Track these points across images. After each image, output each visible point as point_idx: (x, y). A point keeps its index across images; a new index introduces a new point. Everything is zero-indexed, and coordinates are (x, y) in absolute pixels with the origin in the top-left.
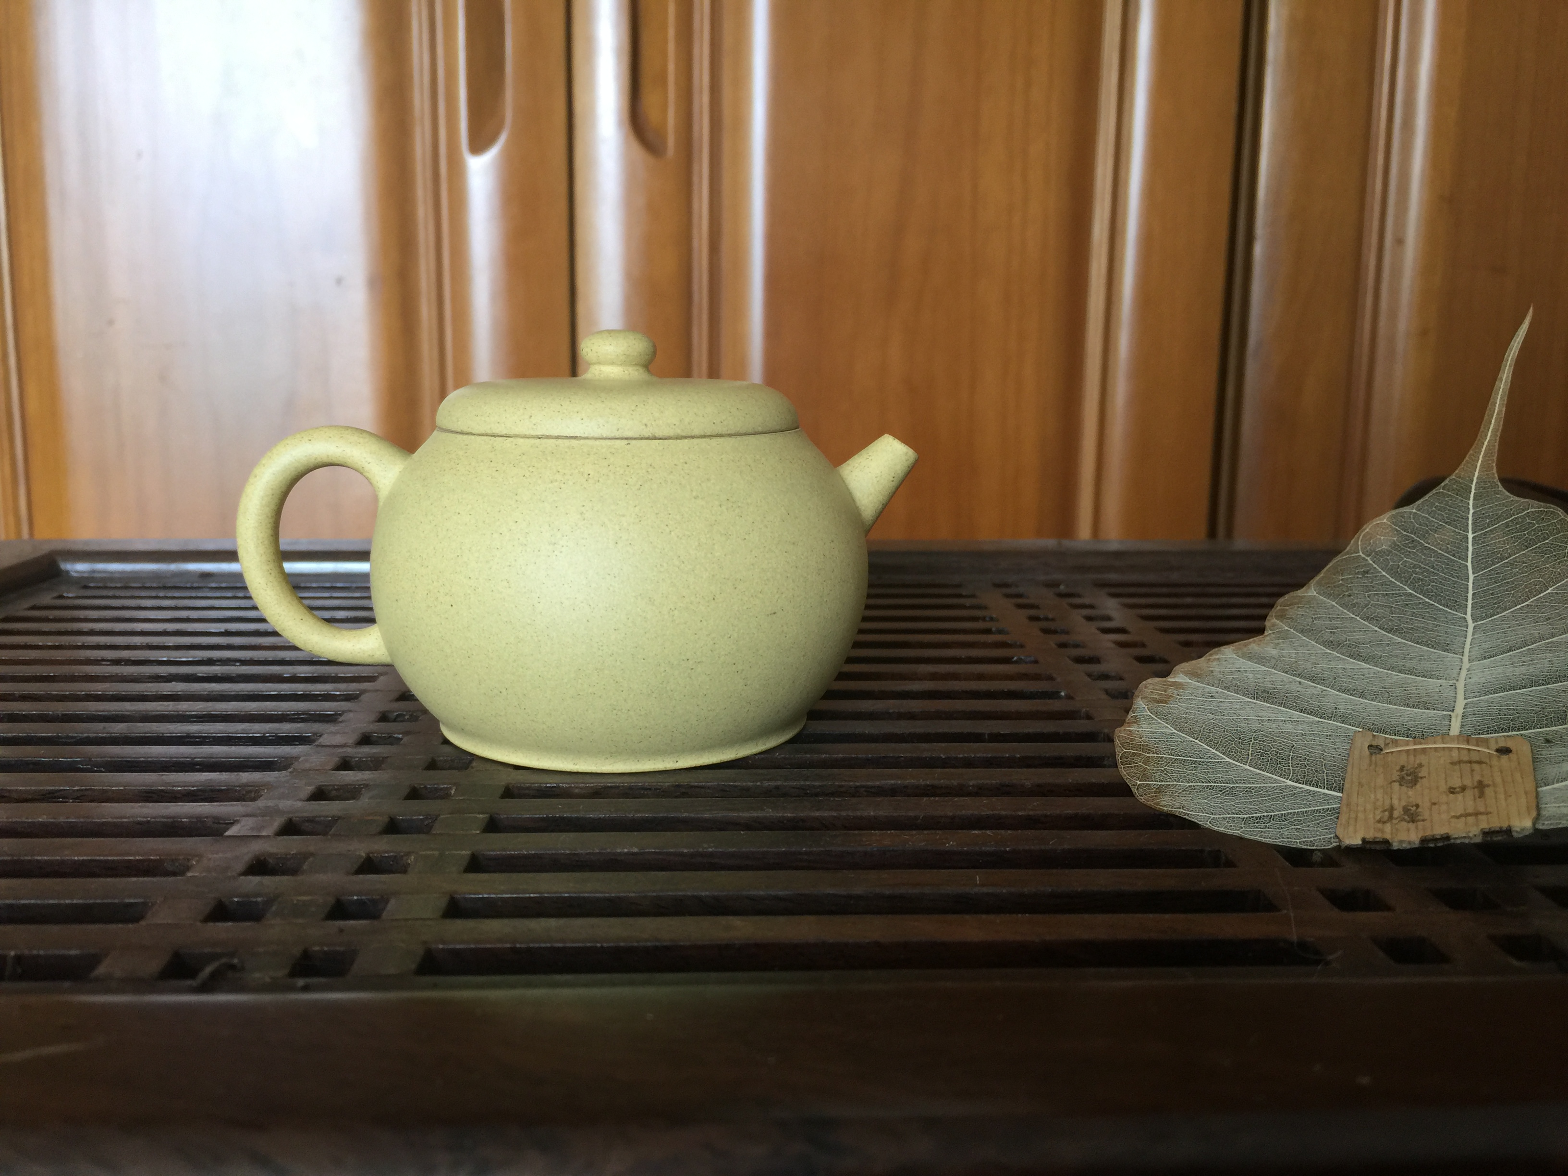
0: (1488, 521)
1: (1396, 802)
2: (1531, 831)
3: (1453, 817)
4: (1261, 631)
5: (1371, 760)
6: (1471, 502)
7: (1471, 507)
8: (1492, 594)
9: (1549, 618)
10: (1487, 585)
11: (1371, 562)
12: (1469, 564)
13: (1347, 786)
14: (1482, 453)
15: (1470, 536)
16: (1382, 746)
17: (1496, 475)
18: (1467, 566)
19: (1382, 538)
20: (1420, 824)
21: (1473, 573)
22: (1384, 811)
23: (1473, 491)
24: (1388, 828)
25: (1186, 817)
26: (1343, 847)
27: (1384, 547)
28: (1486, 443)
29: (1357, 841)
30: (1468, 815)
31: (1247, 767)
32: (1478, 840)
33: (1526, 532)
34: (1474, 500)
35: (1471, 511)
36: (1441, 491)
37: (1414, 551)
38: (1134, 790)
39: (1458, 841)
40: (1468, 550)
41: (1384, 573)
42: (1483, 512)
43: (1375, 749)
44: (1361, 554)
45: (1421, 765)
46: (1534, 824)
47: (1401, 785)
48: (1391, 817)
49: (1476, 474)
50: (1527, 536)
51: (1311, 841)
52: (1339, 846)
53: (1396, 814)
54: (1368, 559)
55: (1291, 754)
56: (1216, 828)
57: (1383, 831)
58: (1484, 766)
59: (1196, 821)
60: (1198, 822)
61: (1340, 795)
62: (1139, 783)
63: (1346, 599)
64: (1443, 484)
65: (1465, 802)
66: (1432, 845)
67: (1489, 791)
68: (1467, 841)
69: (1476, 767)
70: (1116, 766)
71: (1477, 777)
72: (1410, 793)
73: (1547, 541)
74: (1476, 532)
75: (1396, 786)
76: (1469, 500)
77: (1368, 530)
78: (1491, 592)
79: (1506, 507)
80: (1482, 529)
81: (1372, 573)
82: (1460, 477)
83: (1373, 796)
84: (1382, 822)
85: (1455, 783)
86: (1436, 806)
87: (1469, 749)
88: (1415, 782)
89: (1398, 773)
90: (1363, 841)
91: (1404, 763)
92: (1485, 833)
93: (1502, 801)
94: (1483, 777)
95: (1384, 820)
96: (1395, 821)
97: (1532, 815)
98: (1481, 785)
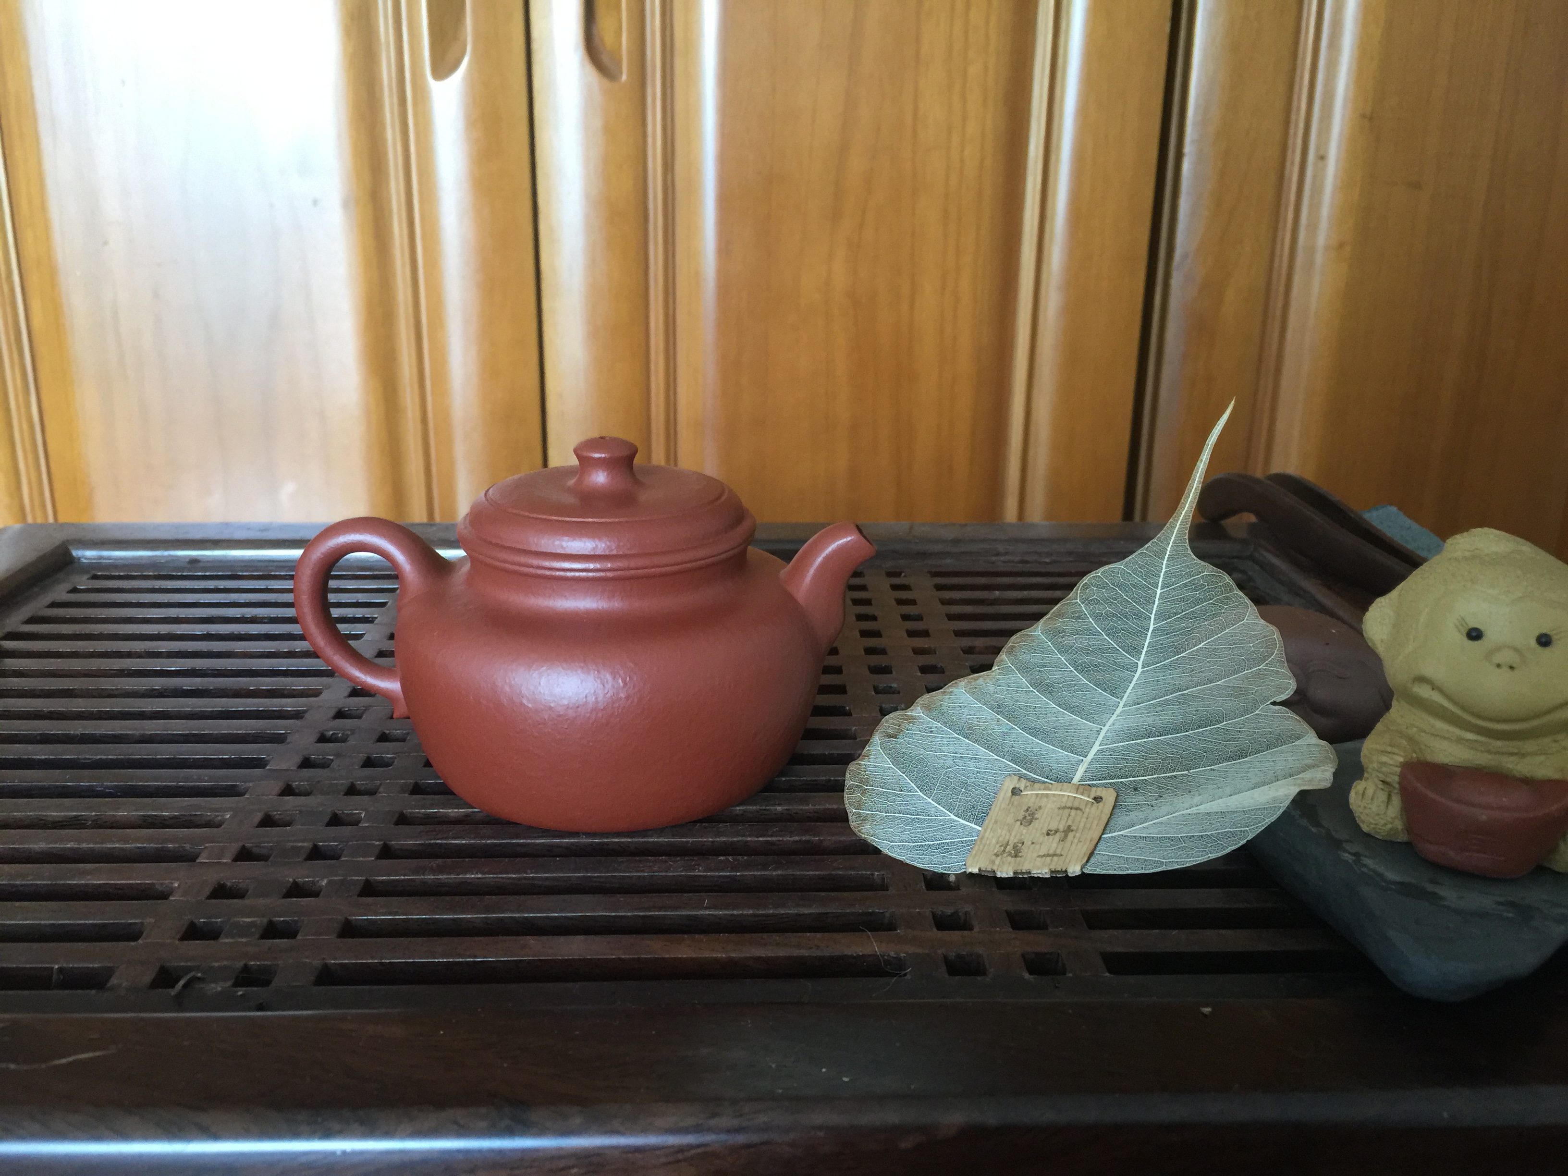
0: (1173, 580)
1: (1012, 838)
2: (1080, 873)
3: (1039, 856)
4: (988, 667)
5: (1010, 800)
6: (1165, 562)
7: (1164, 566)
8: (1162, 644)
9: (1193, 671)
10: (1160, 636)
11: (1084, 609)
12: (1153, 616)
13: (986, 823)
14: (1179, 522)
15: (1159, 591)
16: (1022, 789)
17: (1187, 541)
18: (1150, 618)
19: (1095, 589)
20: (1018, 859)
21: (1154, 624)
22: (1001, 846)
23: (1168, 553)
24: (998, 861)
25: (874, 844)
26: (968, 873)
27: (1095, 597)
28: (1183, 513)
29: (975, 870)
30: (1048, 855)
31: (930, 800)
32: (1048, 876)
33: (1198, 593)
34: (1167, 561)
35: (1164, 570)
36: (1145, 551)
37: (1116, 602)
38: (850, 815)
39: (1036, 876)
40: (1154, 604)
41: (1091, 620)
42: (1172, 571)
43: (1015, 792)
44: (1078, 601)
45: (1040, 807)
46: (1082, 869)
47: (1021, 824)
48: (1004, 851)
49: (1173, 538)
50: (1198, 595)
51: (949, 867)
52: (965, 872)
53: (1008, 848)
54: (1082, 606)
55: (963, 790)
56: (890, 854)
57: (993, 862)
58: (1079, 811)
59: (879, 847)
60: (881, 849)
61: (980, 828)
62: (854, 811)
63: (1060, 640)
64: (1146, 546)
65: (1052, 844)
66: (1020, 876)
67: (1071, 835)
68: (1041, 876)
69: (1073, 812)
70: (843, 791)
71: (1070, 823)
72: (1024, 831)
73: (1211, 601)
74: (1163, 589)
75: (1019, 823)
76: (1164, 560)
77: (1086, 581)
78: (1161, 642)
79: (1189, 569)
80: (1168, 587)
81: (1083, 619)
82: (1160, 541)
83: (999, 831)
84: (997, 855)
85: (1053, 826)
86: (1034, 845)
87: (1075, 797)
88: (1030, 822)
89: (1024, 813)
90: (980, 870)
91: (1031, 805)
92: (1052, 872)
93: (1074, 845)
94: (1073, 823)
95: (999, 853)
96: (1005, 855)
97: (1085, 861)
98: (1069, 829)
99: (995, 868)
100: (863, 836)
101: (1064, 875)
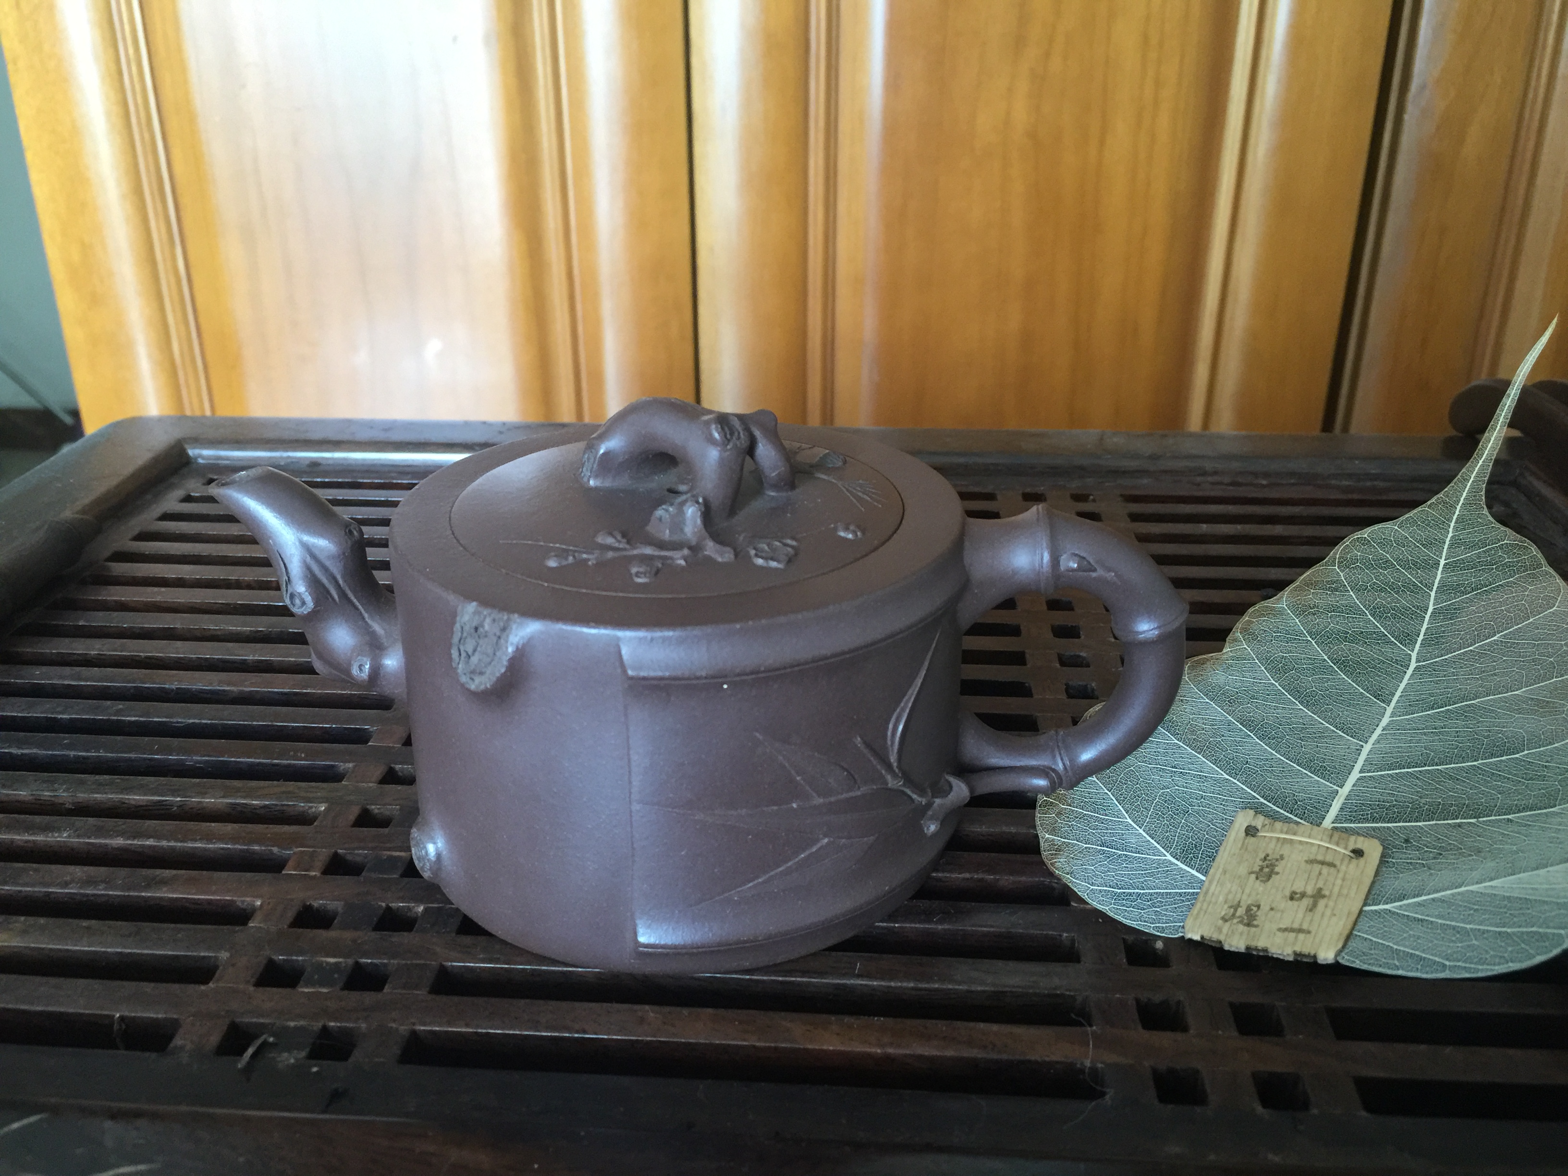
0: (1463, 548)
1: (1244, 897)
2: (1333, 961)
3: (1280, 930)
5: (1243, 843)
6: (1452, 525)
7: (1451, 530)
10: (1442, 621)
11: (1343, 578)
12: (1433, 594)
13: (1212, 871)
15: (1442, 562)
16: (1259, 827)
17: (1483, 498)
18: (1430, 596)
19: (1359, 554)
20: (1253, 929)
21: (1434, 605)
22: (1231, 907)
23: (1457, 513)
24: (1226, 928)
25: (1071, 886)
26: (1186, 938)
27: (1358, 564)
28: (1481, 462)
29: (1197, 937)
30: (1292, 930)
31: (1141, 831)
32: (1291, 959)
33: (1494, 567)
34: (1456, 523)
35: (1450, 535)
36: (1427, 509)
38: (1041, 841)
39: (1275, 956)
40: (1436, 578)
41: (1351, 593)
42: (1461, 537)
43: (1251, 831)
44: (1336, 568)
45: (1282, 857)
46: (1336, 956)
47: (1257, 878)
48: (1234, 915)
49: (1465, 494)
50: (1494, 570)
51: (1163, 927)
52: (1183, 937)
53: (1240, 912)
54: (1342, 575)
55: (1183, 821)
56: (1090, 902)
57: (1220, 930)
58: (1332, 869)
59: (1076, 891)
60: (1078, 894)
61: (1204, 878)
62: (1047, 836)
64: (1429, 503)
65: (1295, 914)
66: (1255, 953)
67: (1322, 903)
68: (1281, 957)
69: (1325, 870)
70: (1034, 807)
71: (1320, 884)
72: (1261, 889)
73: (1511, 579)
74: (1448, 559)
75: (1253, 876)
76: (1451, 522)
77: (1348, 543)
79: (1485, 534)
80: (1455, 557)
81: (1341, 591)
82: (1448, 496)
83: (1229, 885)
84: (1225, 919)
85: (1299, 887)
86: (1272, 913)
87: (1328, 848)
88: (1269, 877)
89: (1261, 863)
90: (1202, 937)
91: (1270, 852)
92: (1295, 953)
93: (1326, 919)
94: (1324, 884)
95: (1227, 917)
96: (1235, 921)
97: (1340, 945)
98: (1319, 895)
99: (1222, 938)
100: (1057, 872)
101: (1312, 961)
